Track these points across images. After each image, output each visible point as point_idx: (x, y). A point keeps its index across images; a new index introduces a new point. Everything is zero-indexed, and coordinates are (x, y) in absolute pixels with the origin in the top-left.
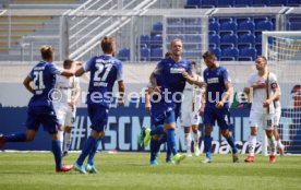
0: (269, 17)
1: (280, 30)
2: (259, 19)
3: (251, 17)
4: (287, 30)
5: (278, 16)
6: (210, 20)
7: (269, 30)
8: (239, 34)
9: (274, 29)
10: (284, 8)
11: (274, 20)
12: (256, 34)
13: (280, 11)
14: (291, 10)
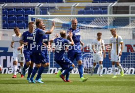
0: (32, 8)
1: (37, 14)
2: (27, 9)
3: (23, 8)
4: (40, 14)
5: (36, 8)
6: (3, 9)
7: (32, 14)
8: (17, 16)
9: (34, 14)
10: (39, 4)
11: (34, 10)
12: (25, 16)
13: (37, 5)
14: (42, 5)
